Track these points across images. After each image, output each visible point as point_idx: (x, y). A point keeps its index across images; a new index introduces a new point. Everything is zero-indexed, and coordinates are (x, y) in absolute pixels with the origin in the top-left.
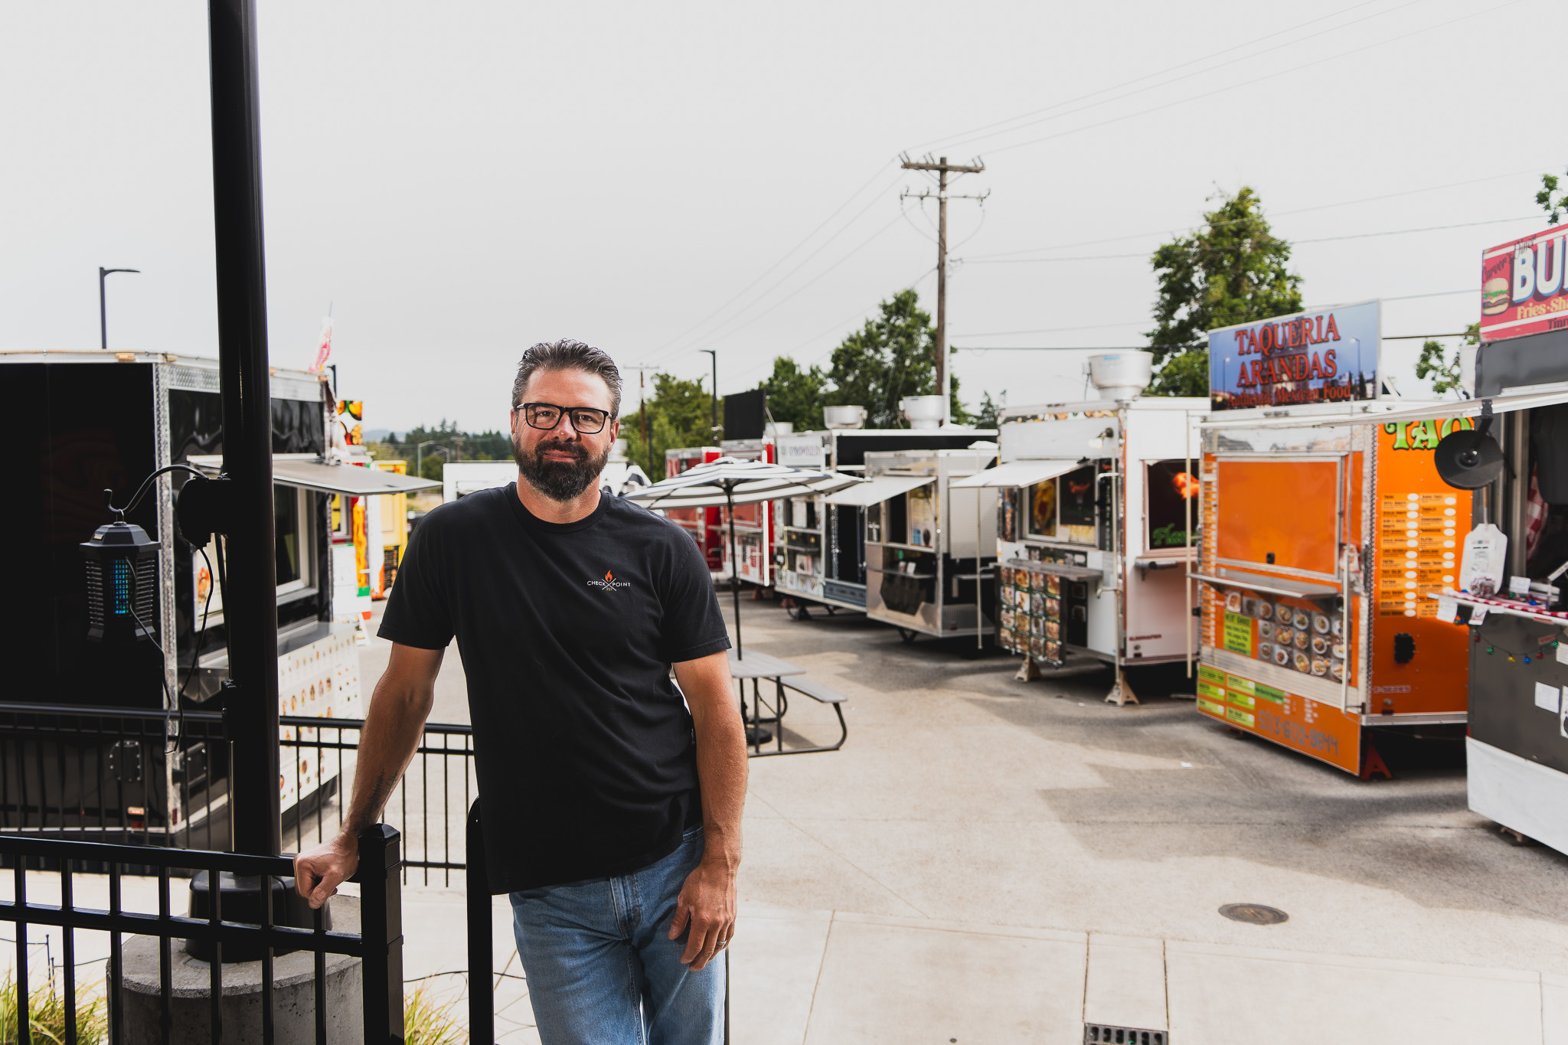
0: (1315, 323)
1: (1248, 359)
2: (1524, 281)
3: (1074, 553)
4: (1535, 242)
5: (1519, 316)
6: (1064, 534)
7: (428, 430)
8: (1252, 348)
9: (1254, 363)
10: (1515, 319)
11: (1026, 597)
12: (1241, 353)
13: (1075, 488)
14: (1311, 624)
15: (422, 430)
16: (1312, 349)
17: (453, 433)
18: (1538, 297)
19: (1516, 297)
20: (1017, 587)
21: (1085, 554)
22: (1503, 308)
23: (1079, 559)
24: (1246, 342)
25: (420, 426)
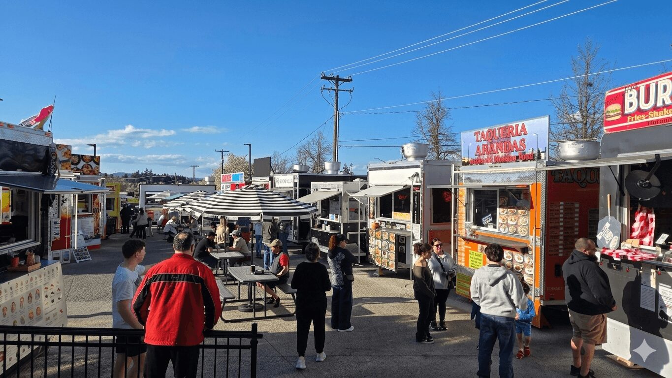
0: (515, 127)
1: (480, 144)
2: (631, 104)
3: (400, 224)
4: (638, 86)
5: (628, 120)
6: (397, 216)
7: (140, 173)
8: (482, 139)
9: (484, 146)
10: (626, 122)
11: (380, 242)
12: (477, 141)
13: (400, 197)
14: (513, 257)
15: (138, 173)
16: (512, 139)
17: (151, 174)
18: (639, 111)
19: (626, 112)
20: (376, 238)
21: (405, 225)
22: (618, 117)
23: (403, 227)
24: (479, 136)
25: (137, 171)
